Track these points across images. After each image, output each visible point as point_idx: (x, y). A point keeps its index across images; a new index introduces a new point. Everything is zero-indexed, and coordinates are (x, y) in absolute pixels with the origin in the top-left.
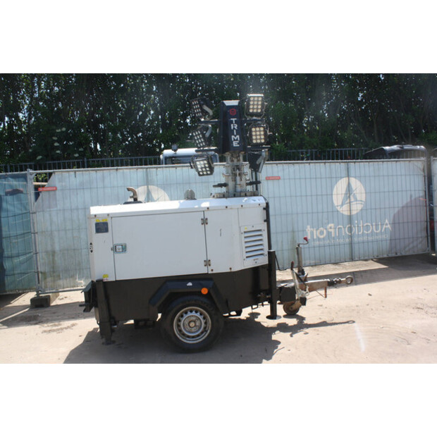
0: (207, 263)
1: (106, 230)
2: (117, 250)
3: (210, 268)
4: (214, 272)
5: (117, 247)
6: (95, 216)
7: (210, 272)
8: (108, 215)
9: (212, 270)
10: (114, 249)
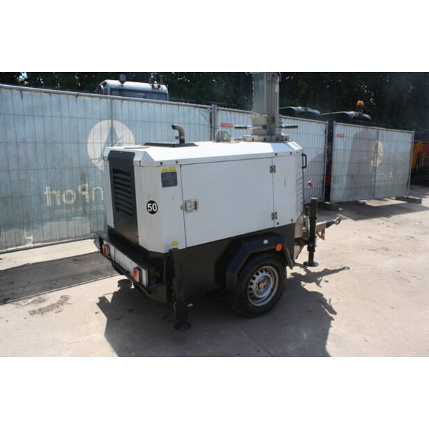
0: (274, 216)
1: (175, 183)
2: (188, 209)
3: (276, 221)
4: (279, 225)
5: (188, 204)
6: (161, 163)
7: (276, 226)
8: (177, 162)
9: (278, 224)
10: (184, 207)
